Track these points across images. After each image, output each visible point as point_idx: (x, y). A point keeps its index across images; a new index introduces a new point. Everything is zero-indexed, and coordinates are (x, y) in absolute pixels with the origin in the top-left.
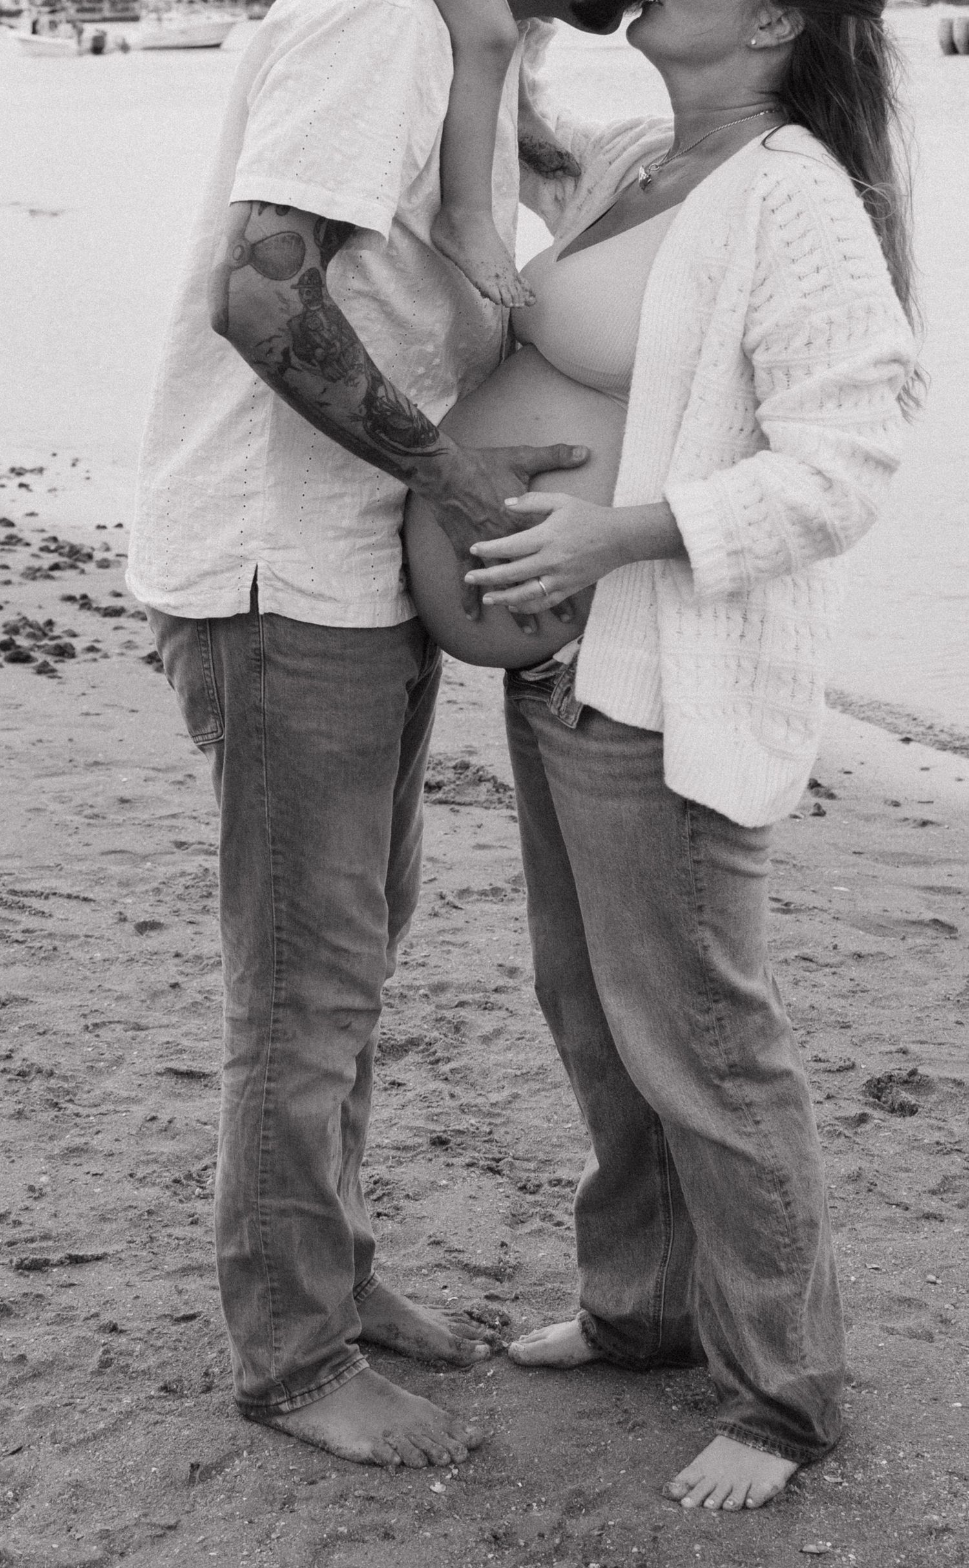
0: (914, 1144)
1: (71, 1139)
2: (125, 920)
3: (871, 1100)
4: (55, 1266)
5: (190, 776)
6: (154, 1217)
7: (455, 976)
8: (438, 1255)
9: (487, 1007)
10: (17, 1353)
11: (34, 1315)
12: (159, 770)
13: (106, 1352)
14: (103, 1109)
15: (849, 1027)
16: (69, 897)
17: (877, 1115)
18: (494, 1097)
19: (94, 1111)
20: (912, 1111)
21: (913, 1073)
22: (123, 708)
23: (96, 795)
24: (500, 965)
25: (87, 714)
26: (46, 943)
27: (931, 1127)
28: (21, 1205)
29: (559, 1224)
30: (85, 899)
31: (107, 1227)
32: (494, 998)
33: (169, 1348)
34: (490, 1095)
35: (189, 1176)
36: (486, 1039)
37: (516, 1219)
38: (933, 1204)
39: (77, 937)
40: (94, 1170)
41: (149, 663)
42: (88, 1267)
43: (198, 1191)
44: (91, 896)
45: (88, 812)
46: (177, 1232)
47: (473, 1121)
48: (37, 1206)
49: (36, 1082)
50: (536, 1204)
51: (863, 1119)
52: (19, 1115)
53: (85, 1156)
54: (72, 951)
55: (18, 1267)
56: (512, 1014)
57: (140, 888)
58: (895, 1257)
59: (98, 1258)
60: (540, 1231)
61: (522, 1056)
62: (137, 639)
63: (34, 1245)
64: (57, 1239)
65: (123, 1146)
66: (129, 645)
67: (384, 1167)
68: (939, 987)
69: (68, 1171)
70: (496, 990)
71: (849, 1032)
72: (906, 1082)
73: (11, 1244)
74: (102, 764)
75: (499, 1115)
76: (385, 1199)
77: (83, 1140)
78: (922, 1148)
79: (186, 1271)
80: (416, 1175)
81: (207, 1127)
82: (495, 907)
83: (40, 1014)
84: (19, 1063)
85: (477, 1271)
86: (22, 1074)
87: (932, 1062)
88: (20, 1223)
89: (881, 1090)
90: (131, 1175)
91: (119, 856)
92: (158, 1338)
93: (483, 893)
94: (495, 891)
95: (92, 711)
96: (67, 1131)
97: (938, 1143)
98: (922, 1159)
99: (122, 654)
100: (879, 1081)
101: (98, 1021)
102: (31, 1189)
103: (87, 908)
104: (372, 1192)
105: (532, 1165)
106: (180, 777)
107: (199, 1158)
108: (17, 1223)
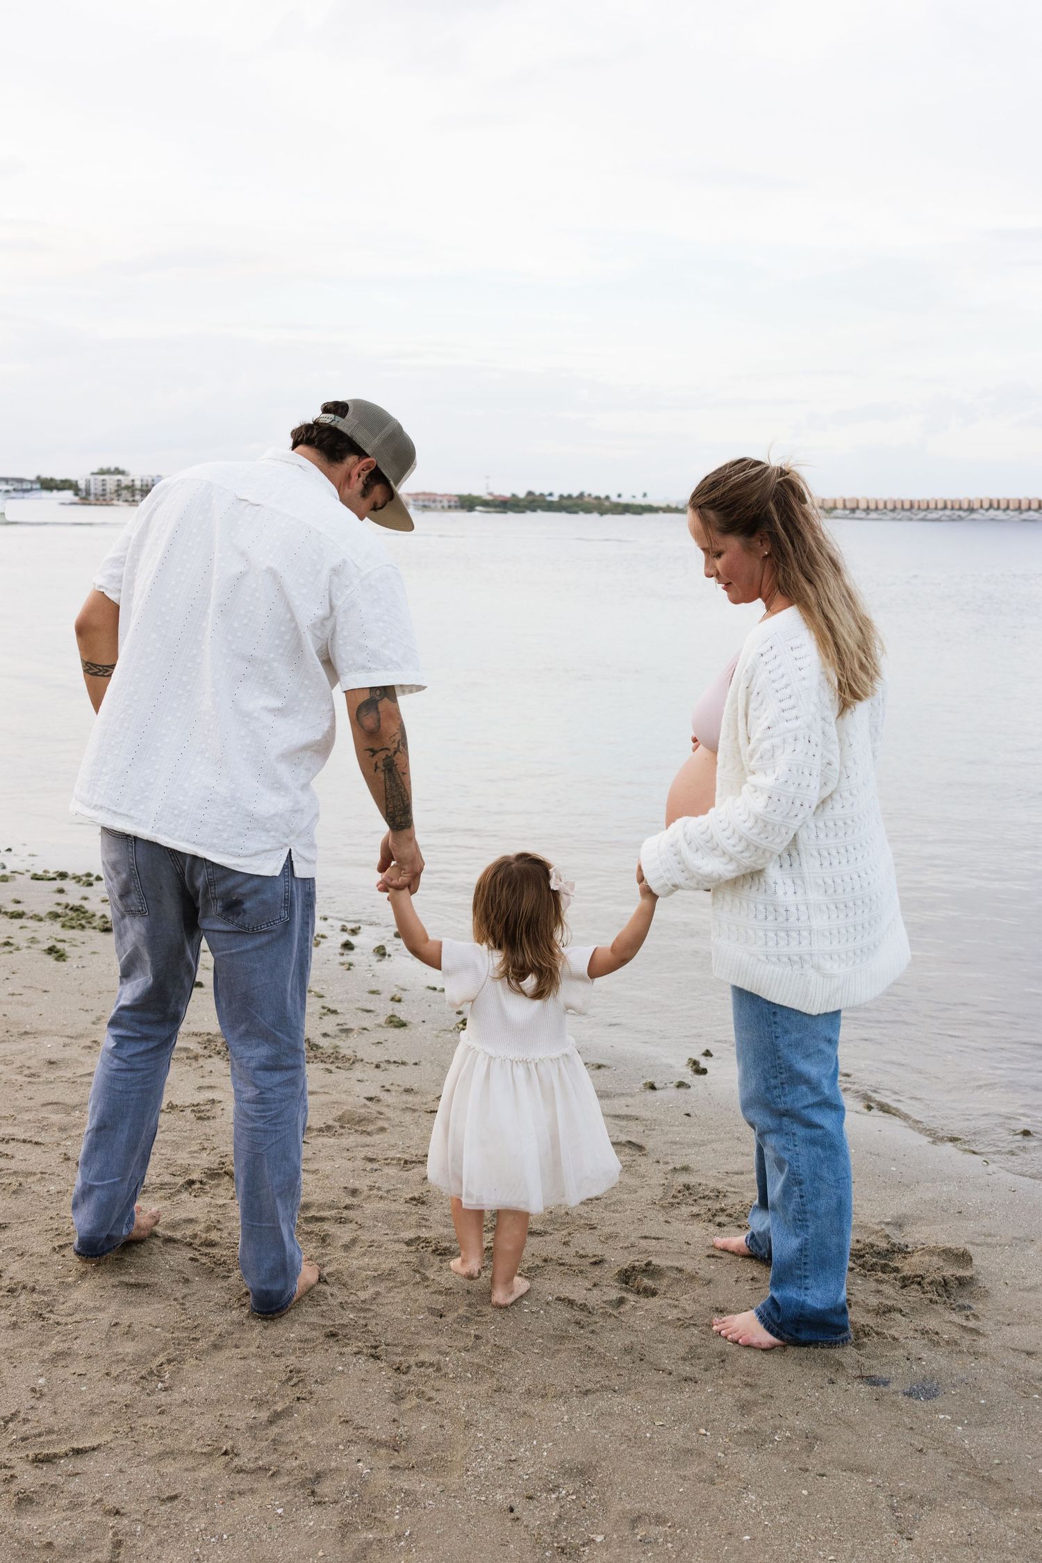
0: (662, 1321)
1: (55, 1345)
2: (68, 1159)
3: (624, 1285)
4: (61, 1457)
5: (95, 1042)
6: (130, 1410)
7: (314, 1197)
8: (348, 1432)
9: (341, 1221)
10: (45, 1540)
11: (51, 1502)
12: (72, 1038)
13: (115, 1534)
14: (77, 1317)
15: (595, 1228)
16: (24, 1141)
17: (631, 1297)
18: (363, 1295)
19: (69, 1319)
20: (654, 1293)
21: (649, 1264)
22: (37, 989)
23: (30, 1058)
24: (345, 1188)
25: (13, 995)
26: (12, 1179)
27: (669, 1305)
28: (28, 1405)
29: (430, 1399)
30: (36, 1143)
31: (96, 1421)
32: (345, 1213)
33: (163, 1527)
34: (358, 1293)
35: (151, 1373)
36: (346, 1247)
37: (398, 1397)
38: (687, 1370)
39: (35, 1174)
40: (79, 1371)
41: (50, 954)
42: (87, 1457)
43: (160, 1385)
44: (40, 1140)
45: (27, 1072)
46: (150, 1421)
47: (351, 1316)
48: (41, 1405)
49: (22, 1297)
50: (409, 1383)
51: (621, 1301)
52: (14, 1325)
53: (69, 1360)
54: (33, 1185)
55: (34, 1461)
56: (361, 1227)
57: (74, 1133)
58: (673, 1415)
59: (94, 1449)
60: (418, 1406)
61: (375, 1261)
62: (38, 936)
63: (42, 1439)
64: (59, 1432)
65: (96, 1349)
66: (33, 940)
67: (293, 1358)
68: (646, 1194)
69: (59, 1372)
70: (346, 1208)
71: (597, 1232)
72: (644, 1271)
73: (24, 1439)
74: (31, 1033)
75: (369, 1309)
76: (300, 1385)
77: (66, 1345)
78: (668, 1323)
79: (162, 1456)
80: (320, 1364)
81: (158, 1330)
82: (332, 1140)
83: (17, 1239)
84: (8, 1282)
85: (381, 1444)
86: (11, 1291)
87: (657, 1254)
88: (28, 1420)
89: (628, 1277)
90: (107, 1374)
91: (55, 1107)
92: (153, 1518)
93: (320, 1130)
94: (329, 1128)
95: (16, 992)
96: (53, 1338)
97: (678, 1319)
98: (670, 1333)
99: (29, 947)
100: (626, 1270)
101: (62, 1243)
102: (33, 1390)
103: (38, 1150)
104: (290, 1379)
105: (399, 1350)
106: (89, 1044)
107: (155, 1355)
108: (26, 1421)
